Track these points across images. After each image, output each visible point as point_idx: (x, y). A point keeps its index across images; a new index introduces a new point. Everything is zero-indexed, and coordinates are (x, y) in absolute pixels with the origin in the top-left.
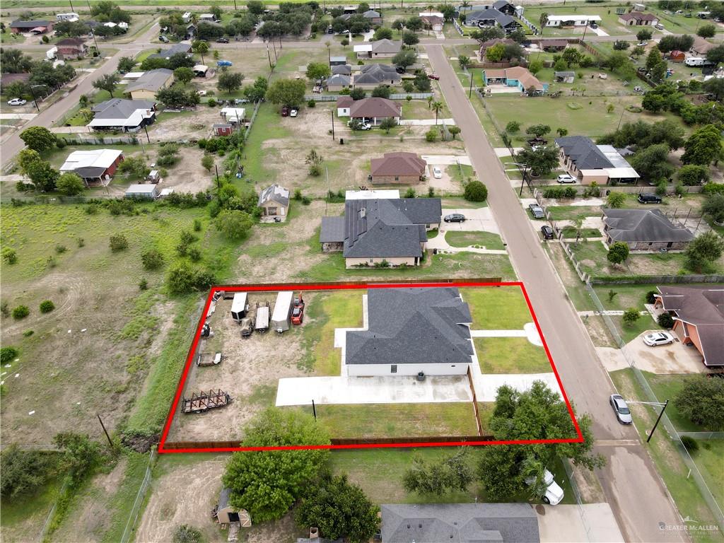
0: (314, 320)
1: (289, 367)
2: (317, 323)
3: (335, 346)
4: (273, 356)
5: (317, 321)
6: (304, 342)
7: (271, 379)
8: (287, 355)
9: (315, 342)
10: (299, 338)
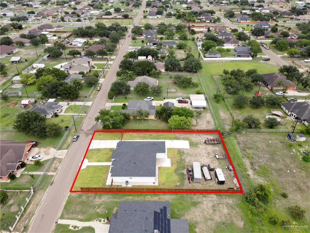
0: (182, 172)
1: (187, 152)
2: (180, 170)
3: (170, 159)
4: (195, 157)
5: (180, 171)
6: (184, 162)
7: (193, 149)
8: (190, 157)
9: (179, 161)
10: (186, 164)
